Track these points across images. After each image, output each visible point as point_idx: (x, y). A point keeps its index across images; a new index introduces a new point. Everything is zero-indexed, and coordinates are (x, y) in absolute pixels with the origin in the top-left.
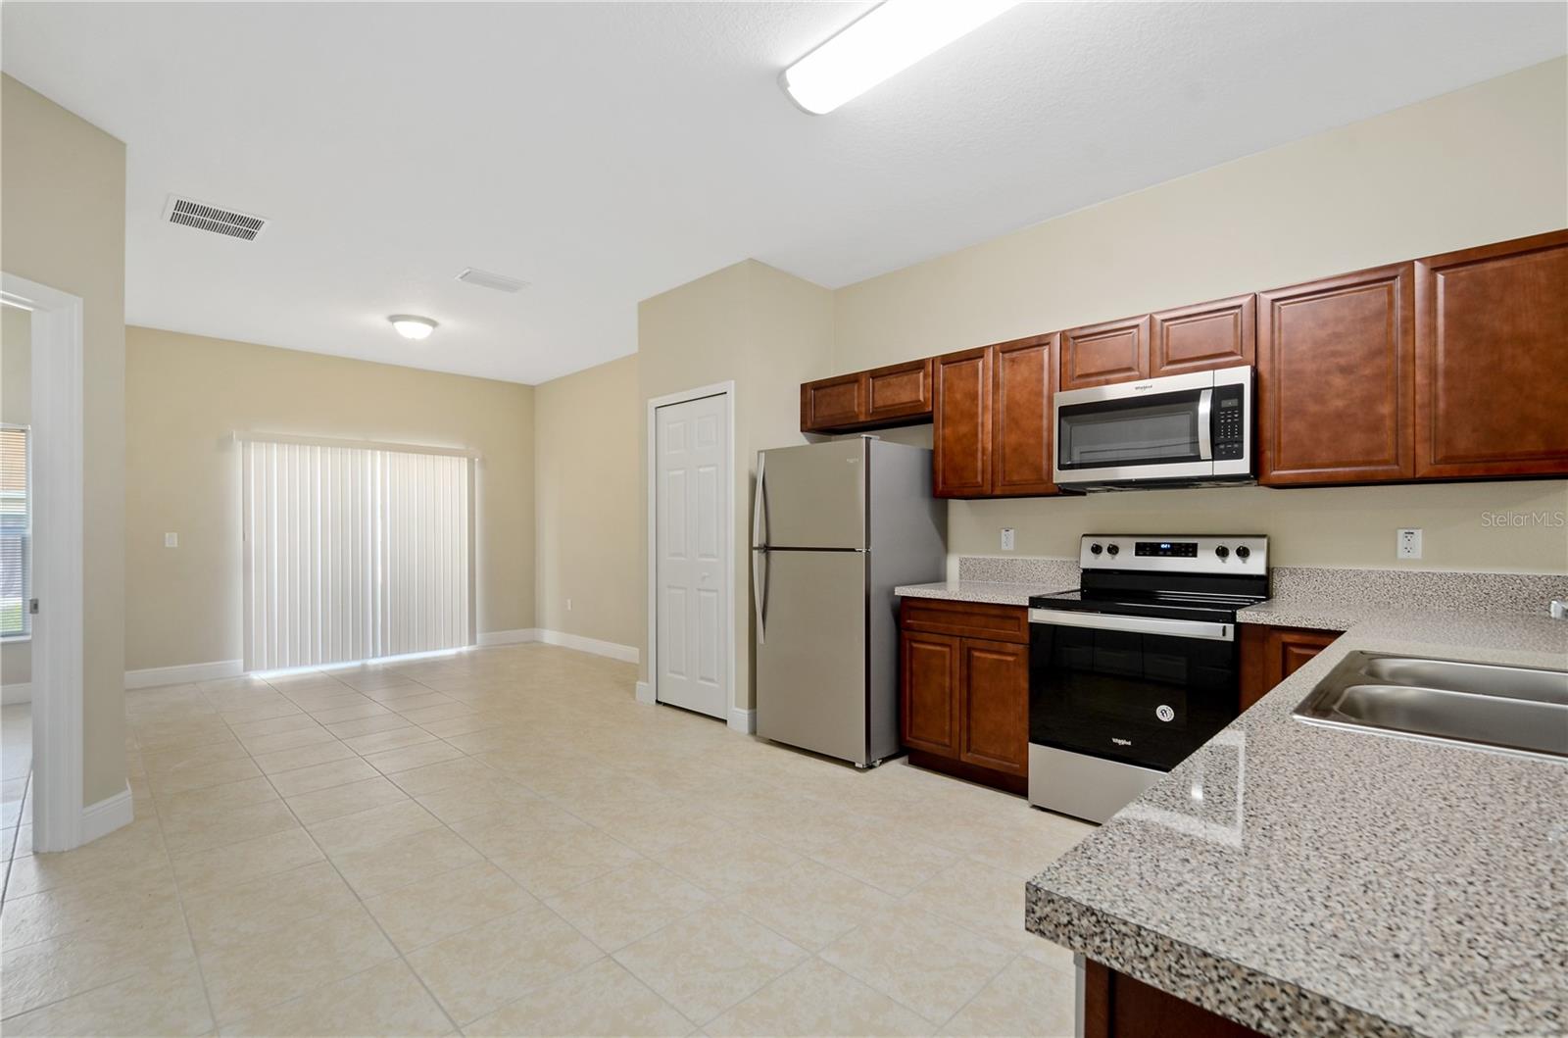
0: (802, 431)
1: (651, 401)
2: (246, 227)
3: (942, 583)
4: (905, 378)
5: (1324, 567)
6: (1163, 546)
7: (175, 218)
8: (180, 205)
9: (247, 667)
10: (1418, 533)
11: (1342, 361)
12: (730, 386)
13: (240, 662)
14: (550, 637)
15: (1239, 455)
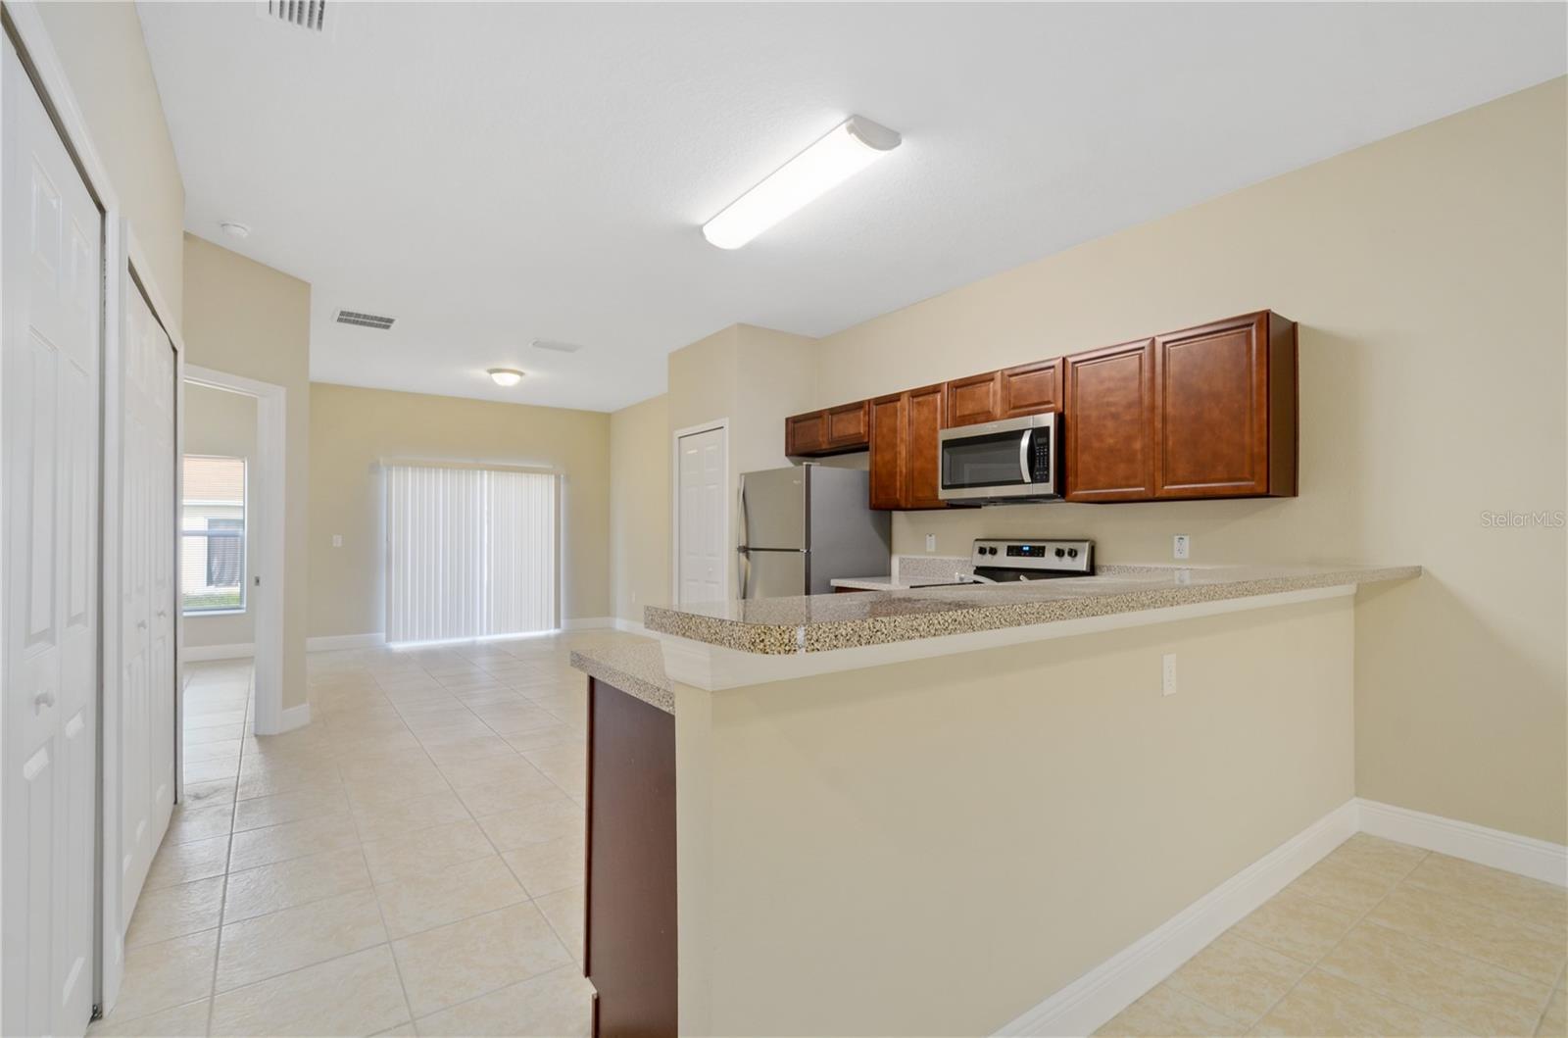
0: (786, 455)
1: (677, 432)
2: (385, 323)
3: (888, 578)
4: (851, 415)
5: (1128, 565)
6: (1024, 548)
7: (340, 320)
8: (342, 313)
9: (389, 639)
10: (1187, 538)
11: (1113, 409)
12: (725, 422)
13: (383, 635)
14: (621, 624)
15: (1047, 481)
